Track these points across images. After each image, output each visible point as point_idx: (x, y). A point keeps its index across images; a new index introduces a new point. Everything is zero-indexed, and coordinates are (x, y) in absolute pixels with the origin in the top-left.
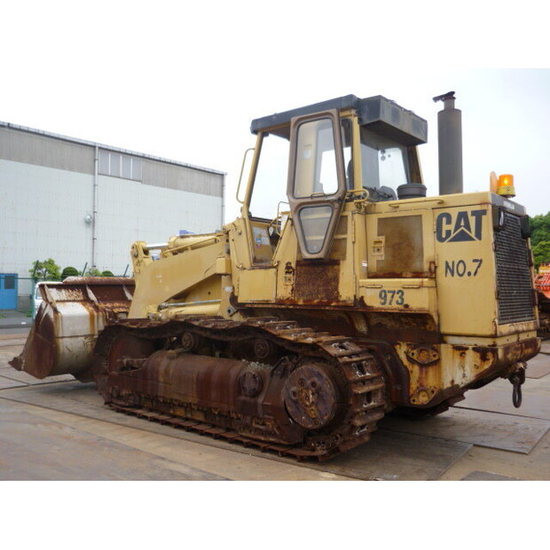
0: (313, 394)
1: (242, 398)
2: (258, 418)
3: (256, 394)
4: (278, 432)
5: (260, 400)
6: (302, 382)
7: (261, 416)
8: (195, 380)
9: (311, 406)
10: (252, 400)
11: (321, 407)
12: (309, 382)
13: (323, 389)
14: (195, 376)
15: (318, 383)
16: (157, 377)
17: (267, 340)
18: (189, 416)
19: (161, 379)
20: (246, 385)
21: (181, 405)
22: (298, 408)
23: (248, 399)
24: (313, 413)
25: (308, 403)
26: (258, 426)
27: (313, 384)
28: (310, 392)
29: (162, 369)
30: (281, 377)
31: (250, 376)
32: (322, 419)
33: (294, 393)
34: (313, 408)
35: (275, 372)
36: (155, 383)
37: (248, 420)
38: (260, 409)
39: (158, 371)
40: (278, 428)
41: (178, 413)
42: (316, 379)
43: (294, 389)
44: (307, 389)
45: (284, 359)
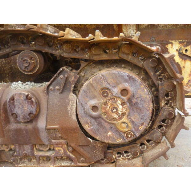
0: (123, 104)
1: (13, 126)
2: (43, 145)
3: (33, 118)
4: (71, 155)
5: (42, 123)
6: (105, 92)
7: (47, 143)
9: (120, 118)
10: (30, 126)
11: (135, 117)
12: (116, 91)
13: (136, 96)
15: (131, 89)
17: (36, 51)
20: (17, 110)
22: (99, 123)
23: (22, 126)
24: (124, 125)
25: (116, 116)
26: (41, 154)
27: (124, 92)
28: (119, 102)
30: (61, 93)
31: (22, 98)
32: (138, 130)
34: (125, 119)
35: (51, 87)
37: (27, 149)
40: (74, 151)
42: (126, 85)
43: (93, 102)
44: (114, 98)
45: (63, 70)
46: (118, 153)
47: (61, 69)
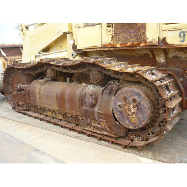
0: (134, 107)
1: (84, 108)
2: (95, 120)
3: (93, 106)
4: (108, 129)
5: (96, 109)
6: (125, 99)
7: (97, 120)
8: (56, 98)
9: (132, 115)
10: (91, 109)
11: (140, 116)
12: (131, 99)
13: (141, 104)
14: (55, 95)
15: (138, 100)
16: (35, 95)
17: (99, 71)
18: (54, 116)
19: (37, 96)
20: (86, 100)
21: (49, 110)
23: (88, 108)
24: (134, 119)
25: (130, 113)
26: (95, 125)
27: (134, 101)
28: (132, 106)
29: (37, 90)
30: (109, 95)
31: (89, 95)
32: (141, 124)
33: (120, 106)
34: (134, 116)
35: (104, 91)
36: (35, 98)
37: (89, 121)
38: (96, 115)
39: (35, 92)
40: (109, 127)
41: (48, 114)
42: (136, 97)
43: (119, 103)
44: (129, 103)
45: (111, 83)
46: (136, 136)
47: (109, 82)
